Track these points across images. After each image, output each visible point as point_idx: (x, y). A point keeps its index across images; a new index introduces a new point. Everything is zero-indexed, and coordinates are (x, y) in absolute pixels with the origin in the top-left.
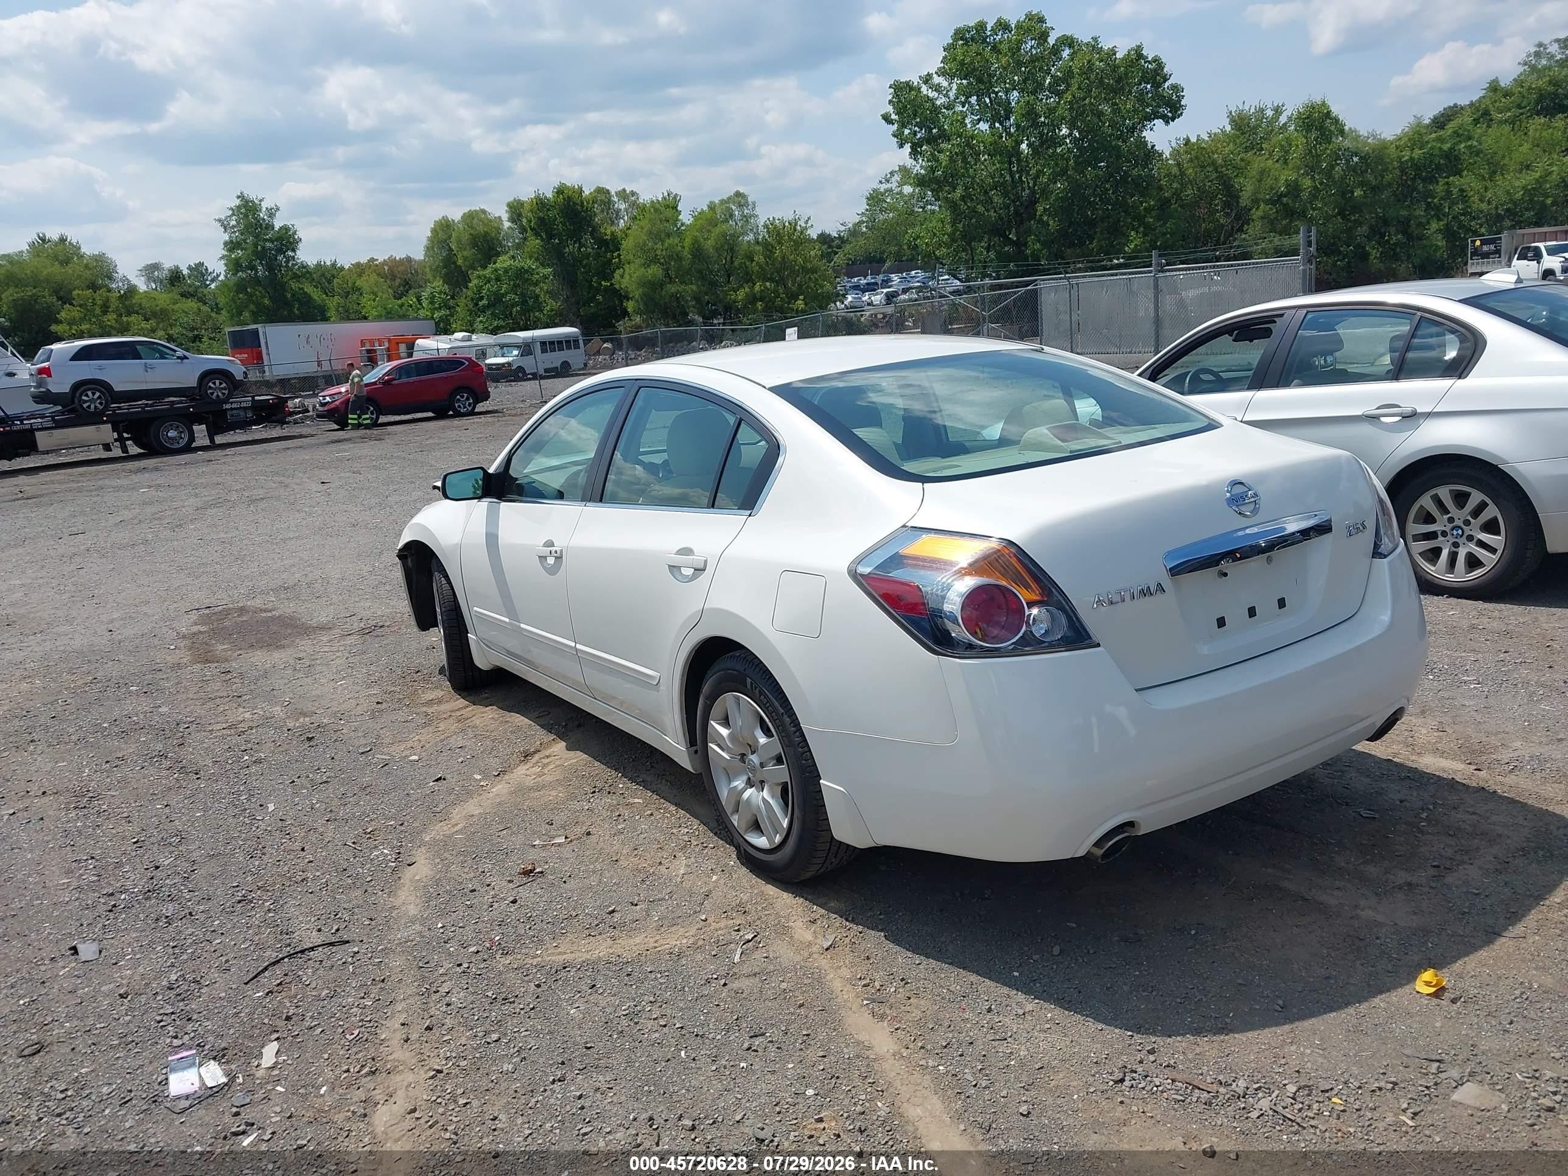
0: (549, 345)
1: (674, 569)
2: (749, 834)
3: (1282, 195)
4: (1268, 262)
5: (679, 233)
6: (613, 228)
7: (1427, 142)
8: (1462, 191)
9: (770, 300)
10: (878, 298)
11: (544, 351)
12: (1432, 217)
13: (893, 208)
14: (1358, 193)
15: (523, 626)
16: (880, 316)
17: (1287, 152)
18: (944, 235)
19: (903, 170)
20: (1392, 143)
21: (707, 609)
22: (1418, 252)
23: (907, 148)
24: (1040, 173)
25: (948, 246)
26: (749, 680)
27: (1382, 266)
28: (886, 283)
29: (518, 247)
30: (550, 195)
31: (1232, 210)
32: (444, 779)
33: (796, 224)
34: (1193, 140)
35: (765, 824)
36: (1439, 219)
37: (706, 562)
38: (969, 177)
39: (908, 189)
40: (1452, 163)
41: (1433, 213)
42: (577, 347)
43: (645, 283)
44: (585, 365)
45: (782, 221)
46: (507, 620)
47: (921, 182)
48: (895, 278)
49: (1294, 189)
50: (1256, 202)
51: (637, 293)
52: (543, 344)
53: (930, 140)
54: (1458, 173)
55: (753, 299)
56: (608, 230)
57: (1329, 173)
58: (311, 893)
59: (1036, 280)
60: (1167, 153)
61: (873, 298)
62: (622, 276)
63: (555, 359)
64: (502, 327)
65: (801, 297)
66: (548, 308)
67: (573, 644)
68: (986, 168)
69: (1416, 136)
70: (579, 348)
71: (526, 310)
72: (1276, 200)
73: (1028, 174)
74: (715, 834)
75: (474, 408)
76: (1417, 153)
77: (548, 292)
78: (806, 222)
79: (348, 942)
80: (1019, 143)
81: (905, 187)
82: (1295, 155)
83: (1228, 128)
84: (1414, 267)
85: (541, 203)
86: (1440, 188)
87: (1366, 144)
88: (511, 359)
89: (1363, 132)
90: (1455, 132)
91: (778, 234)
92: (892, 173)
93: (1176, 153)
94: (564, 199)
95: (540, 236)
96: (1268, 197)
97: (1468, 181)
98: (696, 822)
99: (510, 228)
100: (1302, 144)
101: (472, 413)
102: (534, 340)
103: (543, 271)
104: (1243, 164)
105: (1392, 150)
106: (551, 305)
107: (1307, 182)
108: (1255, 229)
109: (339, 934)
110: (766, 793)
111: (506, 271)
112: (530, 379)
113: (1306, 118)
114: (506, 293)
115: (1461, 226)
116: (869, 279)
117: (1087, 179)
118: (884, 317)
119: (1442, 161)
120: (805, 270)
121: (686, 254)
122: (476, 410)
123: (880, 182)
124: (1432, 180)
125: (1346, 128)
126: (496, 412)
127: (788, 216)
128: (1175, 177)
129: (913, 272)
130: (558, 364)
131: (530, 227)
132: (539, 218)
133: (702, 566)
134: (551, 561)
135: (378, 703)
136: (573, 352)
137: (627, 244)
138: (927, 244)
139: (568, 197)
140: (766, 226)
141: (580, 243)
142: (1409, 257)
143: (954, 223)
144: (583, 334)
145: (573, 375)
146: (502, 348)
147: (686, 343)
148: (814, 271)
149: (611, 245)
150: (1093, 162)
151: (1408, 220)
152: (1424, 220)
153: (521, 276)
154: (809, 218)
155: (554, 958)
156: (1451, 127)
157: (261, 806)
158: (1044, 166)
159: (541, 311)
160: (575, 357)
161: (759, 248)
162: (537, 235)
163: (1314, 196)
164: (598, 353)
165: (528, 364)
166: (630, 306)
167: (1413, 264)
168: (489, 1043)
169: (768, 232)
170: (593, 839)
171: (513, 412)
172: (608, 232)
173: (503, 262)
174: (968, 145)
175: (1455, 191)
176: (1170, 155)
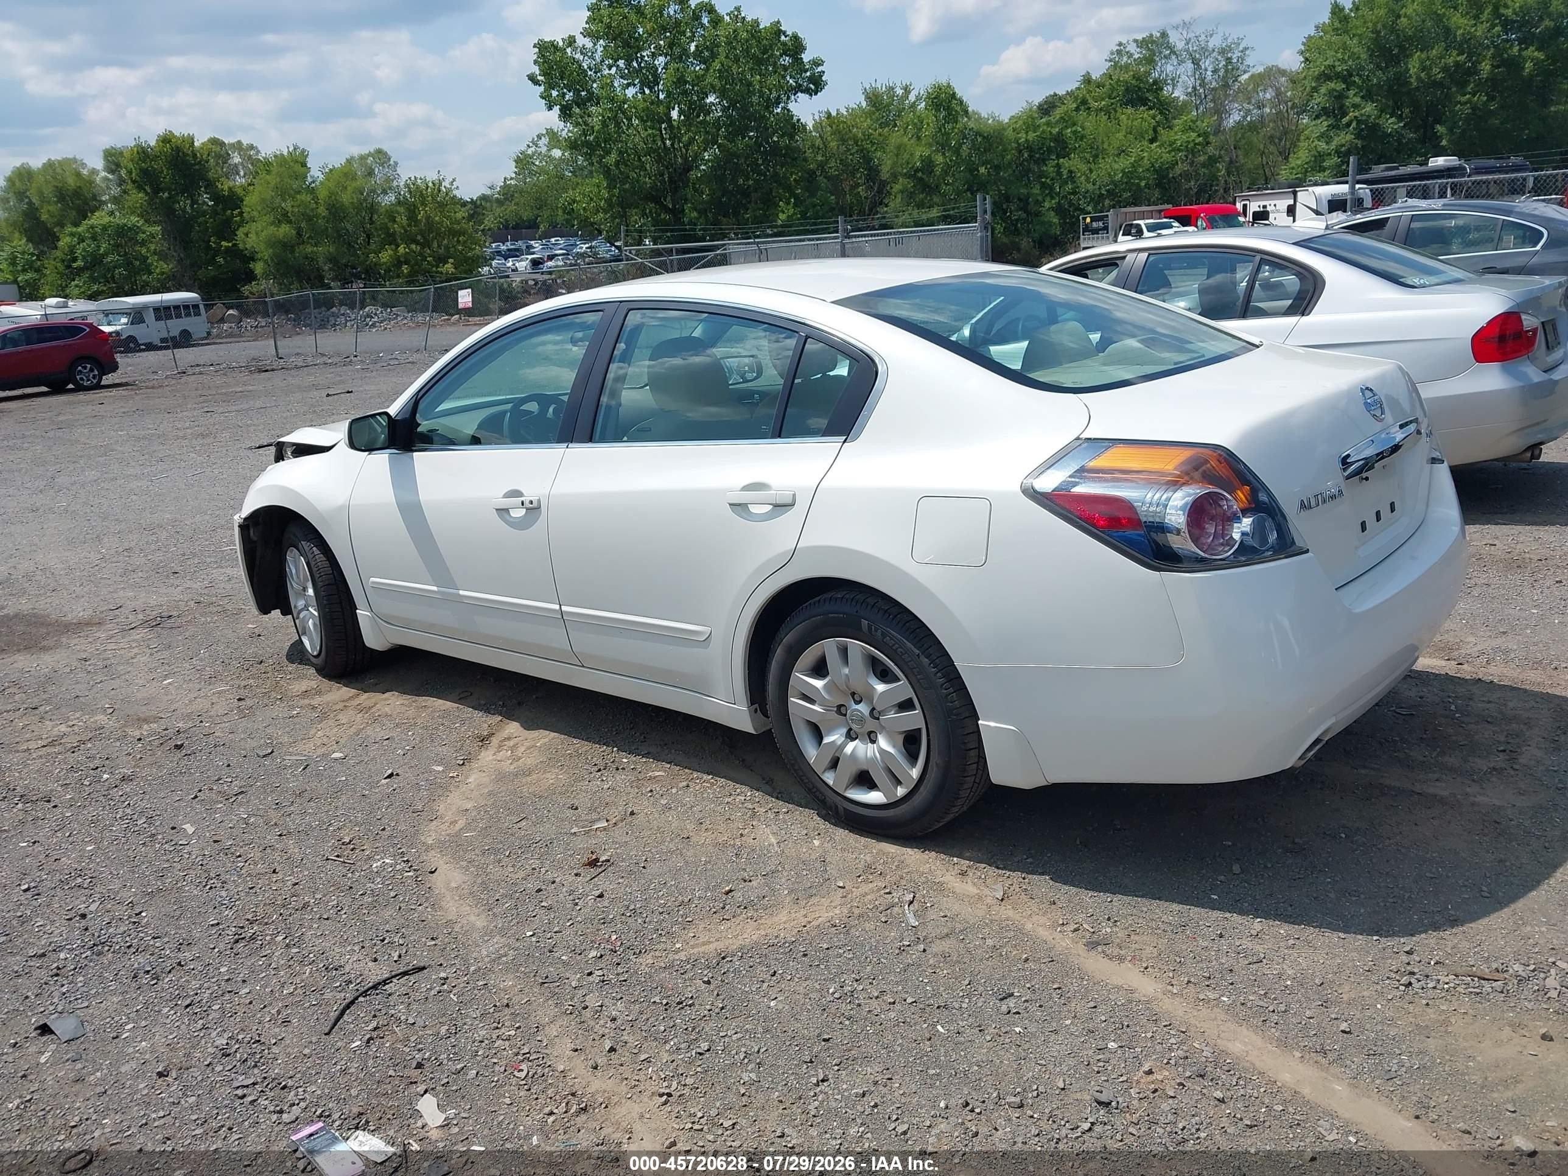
0: (163, 312)
1: (740, 507)
2: (851, 791)
3: (917, 170)
4: (948, 229)
5: (312, 191)
6: (231, 184)
7: (1039, 126)
8: (1070, 172)
9: (416, 264)
10: (523, 264)
11: (158, 319)
12: (1046, 195)
13: (542, 171)
14: (982, 170)
15: (461, 592)
16: (531, 283)
17: (920, 129)
18: (601, 200)
19: (552, 134)
20: (1009, 126)
21: (802, 549)
22: (1037, 227)
23: (557, 109)
24: (691, 141)
25: (605, 212)
26: (865, 623)
27: (1005, 240)
28: (529, 250)
29: (115, 200)
30: (153, 143)
31: (874, 184)
32: (397, 775)
33: (440, 184)
34: (834, 114)
35: (878, 776)
36: (1052, 198)
37: (794, 495)
38: (622, 141)
39: (557, 153)
40: (1060, 146)
41: (1047, 192)
42: (198, 314)
43: (272, 243)
44: (209, 333)
45: (424, 180)
46: (435, 588)
47: (573, 145)
48: (537, 245)
49: (928, 165)
50: (895, 176)
51: (266, 253)
52: (157, 310)
53: (580, 103)
54: (1066, 155)
55: (398, 262)
56: (225, 186)
57: (957, 151)
58: (327, 919)
59: (725, 245)
60: (810, 125)
61: (517, 265)
62: (247, 235)
63: (175, 326)
64: (103, 291)
65: (451, 260)
66: (158, 271)
67: (557, 607)
68: (637, 134)
69: (1030, 119)
70: (199, 315)
71: (133, 272)
72: (912, 175)
73: (679, 141)
74: (777, 798)
75: (100, 379)
76: (1031, 136)
77: (155, 253)
78: (452, 183)
79: (424, 968)
80: (670, 108)
81: (554, 150)
82: (926, 133)
83: (864, 104)
84: (1034, 241)
85: (142, 153)
86: (1049, 168)
87: (986, 124)
88: (119, 328)
89: (984, 115)
90: (1062, 118)
91: (422, 195)
92: (539, 137)
93: (818, 125)
94: (172, 149)
95: (145, 190)
96: (905, 171)
97: (1073, 163)
98: (745, 788)
99: (106, 179)
100: (932, 122)
101: (98, 386)
102: (145, 307)
103: (150, 229)
104: (881, 139)
105: (1009, 133)
106: (162, 267)
107: (939, 159)
108: (895, 202)
109: (406, 959)
110: (883, 742)
111: (105, 228)
112: (144, 350)
113: (935, 98)
114: (106, 254)
115: (1071, 204)
116: (509, 245)
117: (738, 148)
118: (536, 284)
119: (1052, 144)
120: (453, 233)
121: (322, 211)
122: (103, 383)
123: (528, 146)
124: (1044, 161)
125: (970, 109)
126: (126, 384)
127: (431, 176)
128: (819, 149)
129: (553, 240)
130: (175, 332)
131: (131, 179)
132: (141, 170)
133: (790, 501)
134: (518, 513)
135: (239, 700)
136: (193, 319)
137: (251, 201)
138: (584, 209)
139: (177, 147)
140: (407, 185)
141: (192, 200)
142: (1029, 232)
143: (610, 187)
144: (203, 299)
145: (193, 346)
146: (107, 315)
147: (323, 309)
148: (462, 233)
149: (232, 201)
150: (743, 131)
151: (1028, 196)
152: (1040, 198)
153: (123, 235)
154: (454, 180)
155: (702, 949)
156: (1058, 113)
157: (173, 828)
158: (696, 134)
159: (150, 273)
160: (196, 325)
161: (401, 210)
162: (140, 188)
163: (946, 172)
164: (222, 320)
165: (142, 333)
166: (258, 268)
167: (1032, 238)
168: (701, 1054)
169: (410, 192)
170: (640, 818)
171: (151, 384)
172: (226, 187)
173: (99, 219)
174: (620, 108)
175: (1065, 172)
176: (813, 127)
